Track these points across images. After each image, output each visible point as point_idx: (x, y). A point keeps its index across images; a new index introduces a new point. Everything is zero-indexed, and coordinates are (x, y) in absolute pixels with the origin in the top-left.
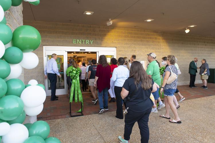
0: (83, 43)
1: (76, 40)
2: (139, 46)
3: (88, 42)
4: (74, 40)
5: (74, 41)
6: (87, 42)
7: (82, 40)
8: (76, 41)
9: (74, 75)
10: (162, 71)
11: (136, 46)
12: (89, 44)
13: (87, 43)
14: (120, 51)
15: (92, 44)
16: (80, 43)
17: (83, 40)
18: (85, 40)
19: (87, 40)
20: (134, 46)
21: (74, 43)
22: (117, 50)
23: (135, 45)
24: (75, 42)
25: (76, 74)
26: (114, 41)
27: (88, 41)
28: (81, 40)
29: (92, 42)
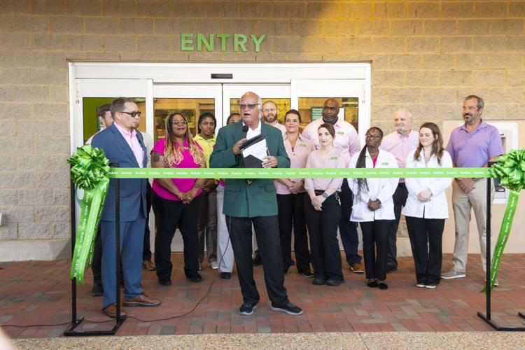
0: (224, 48)
1: (192, 35)
3: (242, 43)
4: (184, 35)
5: (184, 42)
6: (236, 43)
7: (218, 36)
8: (191, 42)
9: (82, 175)
11: (471, 52)
12: (245, 49)
13: (236, 48)
14: (388, 77)
15: (258, 50)
16: (211, 47)
17: (223, 36)
18: (228, 36)
19: (236, 36)
20: (462, 52)
21: (184, 48)
22: (374, 76)
23: (468, 47)
24: (187, 45)
25: (89, 169)
26: (361, 32)
27: (241, 39)
28: (215, 37)
29: (258, 43)
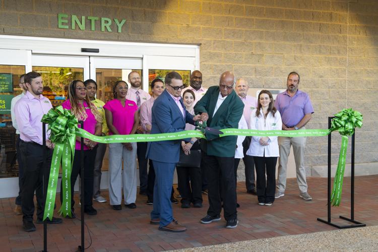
0: (93, 28)
1: (66, 16)
2: (275, 40)
3: (108, 25)
4: (60, 16)
5: (60, 21)
6: (103, 24)
7: (89, 18)
8: (66, 21)
10: (343, 123)
11: (263, 41)
12: (110, 30)
13: (103, 29)
14: (212, 56)
15: (120, 31)
16: (82, 27)
17: (93, 19)
18: (97, 18)
19: (103, 19)
20: (258, 41)
21: (60, 26)
22: (202, 55)
23: (261, 38)
24: (63, 24)
26: (193, 22)
27: (107, 22)
28: (86, 18)
29: (120, 26)
